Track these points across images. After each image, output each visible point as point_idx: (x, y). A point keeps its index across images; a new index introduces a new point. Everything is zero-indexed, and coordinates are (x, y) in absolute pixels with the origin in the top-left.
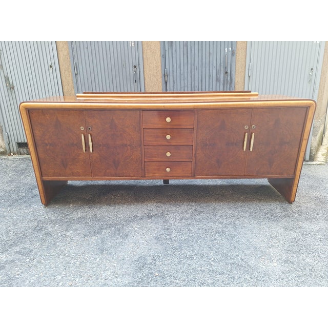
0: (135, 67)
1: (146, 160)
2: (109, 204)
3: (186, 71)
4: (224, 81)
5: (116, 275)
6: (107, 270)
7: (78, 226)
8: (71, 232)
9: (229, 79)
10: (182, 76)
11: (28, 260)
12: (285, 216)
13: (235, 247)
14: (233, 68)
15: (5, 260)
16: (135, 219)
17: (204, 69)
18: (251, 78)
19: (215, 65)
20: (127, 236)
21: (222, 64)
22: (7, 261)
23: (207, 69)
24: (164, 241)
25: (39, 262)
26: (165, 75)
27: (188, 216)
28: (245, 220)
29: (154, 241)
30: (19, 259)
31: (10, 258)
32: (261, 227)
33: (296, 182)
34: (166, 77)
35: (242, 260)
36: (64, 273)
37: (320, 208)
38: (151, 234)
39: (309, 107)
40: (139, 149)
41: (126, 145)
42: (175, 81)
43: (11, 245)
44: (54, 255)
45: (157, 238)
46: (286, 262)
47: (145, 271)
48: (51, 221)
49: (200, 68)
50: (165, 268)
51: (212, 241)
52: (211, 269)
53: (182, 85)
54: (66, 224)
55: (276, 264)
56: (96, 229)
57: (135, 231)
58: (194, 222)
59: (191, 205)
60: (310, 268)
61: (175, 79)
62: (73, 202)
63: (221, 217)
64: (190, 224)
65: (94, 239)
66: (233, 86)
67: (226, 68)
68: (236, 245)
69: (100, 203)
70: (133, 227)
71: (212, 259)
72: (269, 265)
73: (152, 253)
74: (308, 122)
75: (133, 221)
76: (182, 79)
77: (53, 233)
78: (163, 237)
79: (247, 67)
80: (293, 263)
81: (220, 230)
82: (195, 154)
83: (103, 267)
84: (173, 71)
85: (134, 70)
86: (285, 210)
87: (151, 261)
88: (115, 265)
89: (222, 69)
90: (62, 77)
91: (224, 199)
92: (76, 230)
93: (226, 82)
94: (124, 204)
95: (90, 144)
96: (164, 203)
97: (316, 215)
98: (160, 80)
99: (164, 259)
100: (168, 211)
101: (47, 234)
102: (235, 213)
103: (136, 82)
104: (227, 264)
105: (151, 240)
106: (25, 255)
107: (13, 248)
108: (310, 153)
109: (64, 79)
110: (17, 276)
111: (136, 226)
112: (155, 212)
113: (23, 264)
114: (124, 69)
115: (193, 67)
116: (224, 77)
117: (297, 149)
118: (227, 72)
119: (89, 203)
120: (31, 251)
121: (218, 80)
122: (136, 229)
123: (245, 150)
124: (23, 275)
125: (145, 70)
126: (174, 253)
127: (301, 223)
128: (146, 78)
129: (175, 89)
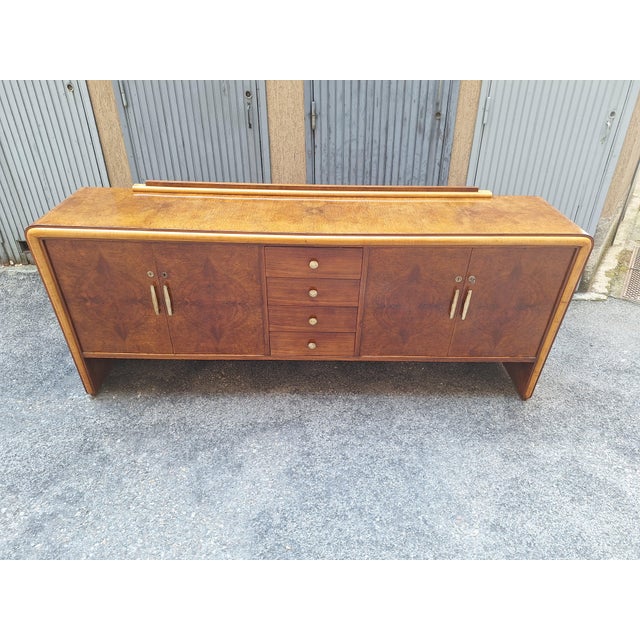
0: (248, 94)
1: (271, 329)
2: (206, 394)
3: (355, 107)
4: (432, 131)
5: (224, 547)
6: (208, 537)
7: (154, 442)
8: (145, 454)
9: (442, 128)
10: (347, 119)
11: (78, 514)
12: (509, 430)
13: (417, 496)
14: (453, 105)
15: (41, 513)
16: (251, 429)
17: (392, 104)
18: (487, 127)
19: (415, 97)
20: (240, 466)
21: (431, 97)
22: (44, 514)
23: (400, 104)
24: (301, 481)
25: (97, 518)
26: (312, 115)
27: (344, 426)
28: (441, 436)
29: (286, 479)
30: (63, 512)
31: (50, 509)
32: (466, 452)
33: (538, 369)
34: (313, 119)
35: (425, 522)
36: (140, 540)
37: (572, 410)
38: (279, 464)
39: (581, 247)
40: (259, 310)
41: (234, 303)
42: (333, 130)
43: (46, 482)
44: (121, 504)
45: (290, 473)
46: (494, 527)
47: (270, 541)
48: (107, 431)
49: (385, 103)
50: (302, 536)
51: (381, 481)
52: (374, 539)
53: (347, 138)
54: (134, 438)
55: (477, 532)
56: (187, 451)
57: (254, 456)
58: (354, 440)
59: (351, 401)
60: (529, 540)
61: (332, 124)
62: (143, 388)
63: (399, 428)
64: (346, 444)
65: (184, 471)
66: (449, 143)
67: (437, 104)
68: (419, 490)
69: (189, 389)
70: (249, 447)
71: (378, 519)
72: (465, 532)
73: (281, 503)
75: (250, 432)
76: (347, 123)
77: (114, 458)
78: (300, 471)
79: (481, 106)
80: (503, 530)
81: (396, 458)
82: (362, 322)
83: (202, 530)
84: (328, 106)
85: (247, 101)
86: (512, 416)
87: (279, 522)
88: (222, 526)
89: (430, 106)
90: (96, 111)
91: (410, 387)
92: (152, 451)
93: (435, 134)
94: (233, 393)
95: (168, 301)
96: (303, 394)
97: (562, 428)
98: (301, 124)
99: (299, 518)
100: (310, 412)
101: (104, 460)
102: (425, 422)
103: (250, 127)
104: (400, 529)
105: (279, 476)
106: (72, 504)
107: (51, 488)
109: (100, 116)
110: (66, 546)
111: (253, 445)
112: (288, 416)
113: (72, 521)
114: (226, 99)
115: (370, 99)
116: (433, 124)
117: (548, 317)
118: (438, 114)
119: (171, 391)
120: (81, 495)
121: (420, 129)
122: (255, 451)
123: (452, 317)
124: (75, 543)
125: (269, 102)
126: (316, 506)
127: (533, 445)
128: (273, 119)
129: (332, 146)
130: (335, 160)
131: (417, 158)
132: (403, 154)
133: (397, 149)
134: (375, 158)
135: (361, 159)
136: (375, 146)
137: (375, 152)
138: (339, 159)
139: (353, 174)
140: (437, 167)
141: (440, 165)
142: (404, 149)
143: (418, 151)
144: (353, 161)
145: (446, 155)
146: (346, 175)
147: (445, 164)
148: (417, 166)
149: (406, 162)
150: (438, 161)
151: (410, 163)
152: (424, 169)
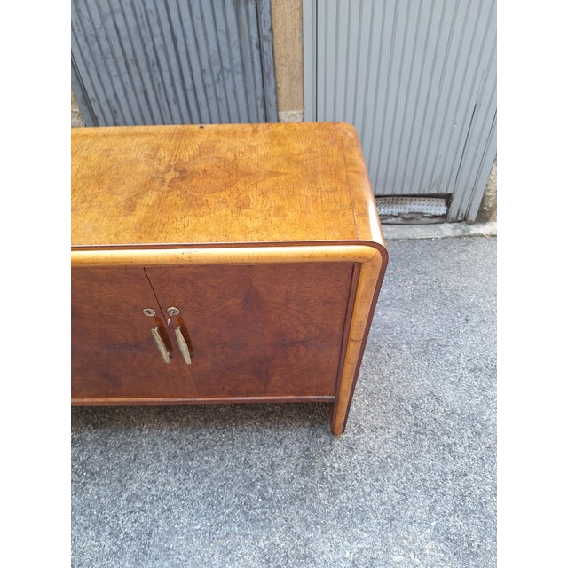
74: (358, 302)
108: (482, 204)
129: (87, 24)
130: (99, 46)
131: (222, 37)
132: (200, 32)
133: (187, 24)
134: (158, 41)
135: (137, 42)
136: (153, 20)
137: (156, 30)
138: (104, 44)
139: (133, 68)
140: (256, 52)
141: (260, 46)
142: (198, 23)
143: (221, 26)
144: (127, 45)
145: (265, 31)
146: (124, 69)
147: (266, 45)
148: (224, 49)
149: (207, 44)
150: (255, 41)
151: (213, 45)
152: (236, 53)
